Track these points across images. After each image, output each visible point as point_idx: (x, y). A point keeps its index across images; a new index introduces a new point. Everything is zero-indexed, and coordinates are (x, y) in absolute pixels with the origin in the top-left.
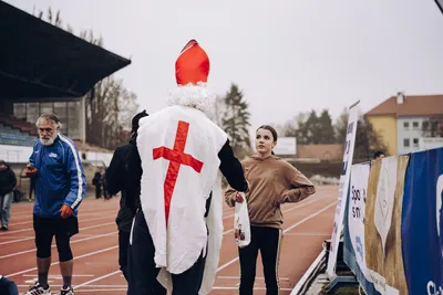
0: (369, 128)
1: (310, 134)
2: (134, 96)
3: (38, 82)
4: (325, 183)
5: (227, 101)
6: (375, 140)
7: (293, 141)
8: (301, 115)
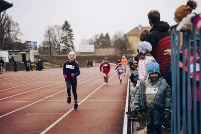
0: (127, 40)
1: (100, 44)
2: (17, 24)
5: (63, 28)
6: (129, 46)
7: (93, 46)
8: (97, 35)
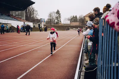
0: (85, 19)
1: (73, 20)
2: (37, 11)
3: (14, 6)
4: (76, 30)
5: (56, 13)
7: (69, 21)
8: (71, 16)
